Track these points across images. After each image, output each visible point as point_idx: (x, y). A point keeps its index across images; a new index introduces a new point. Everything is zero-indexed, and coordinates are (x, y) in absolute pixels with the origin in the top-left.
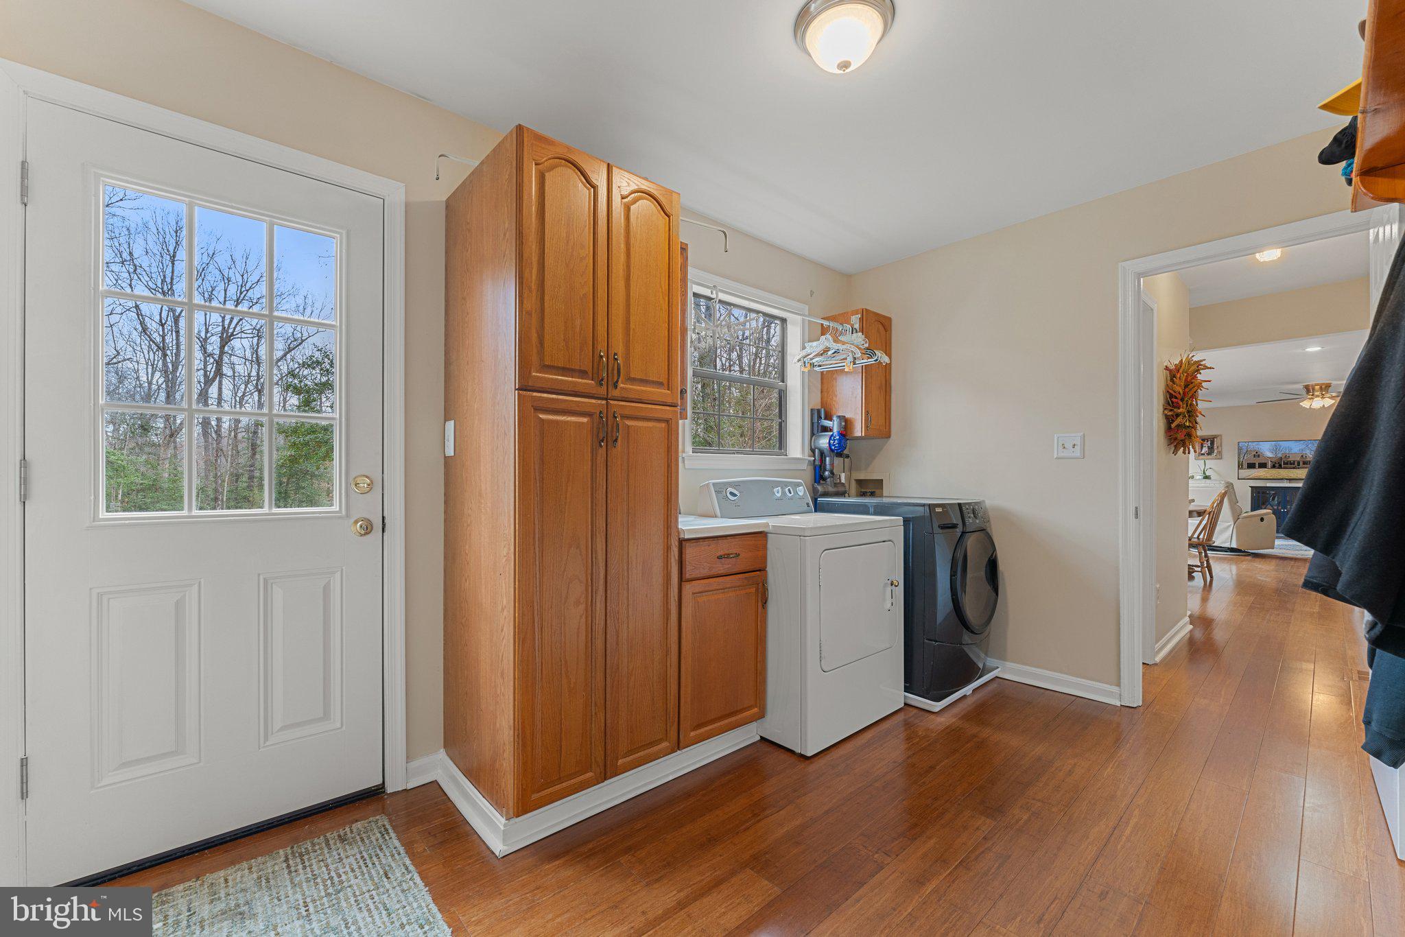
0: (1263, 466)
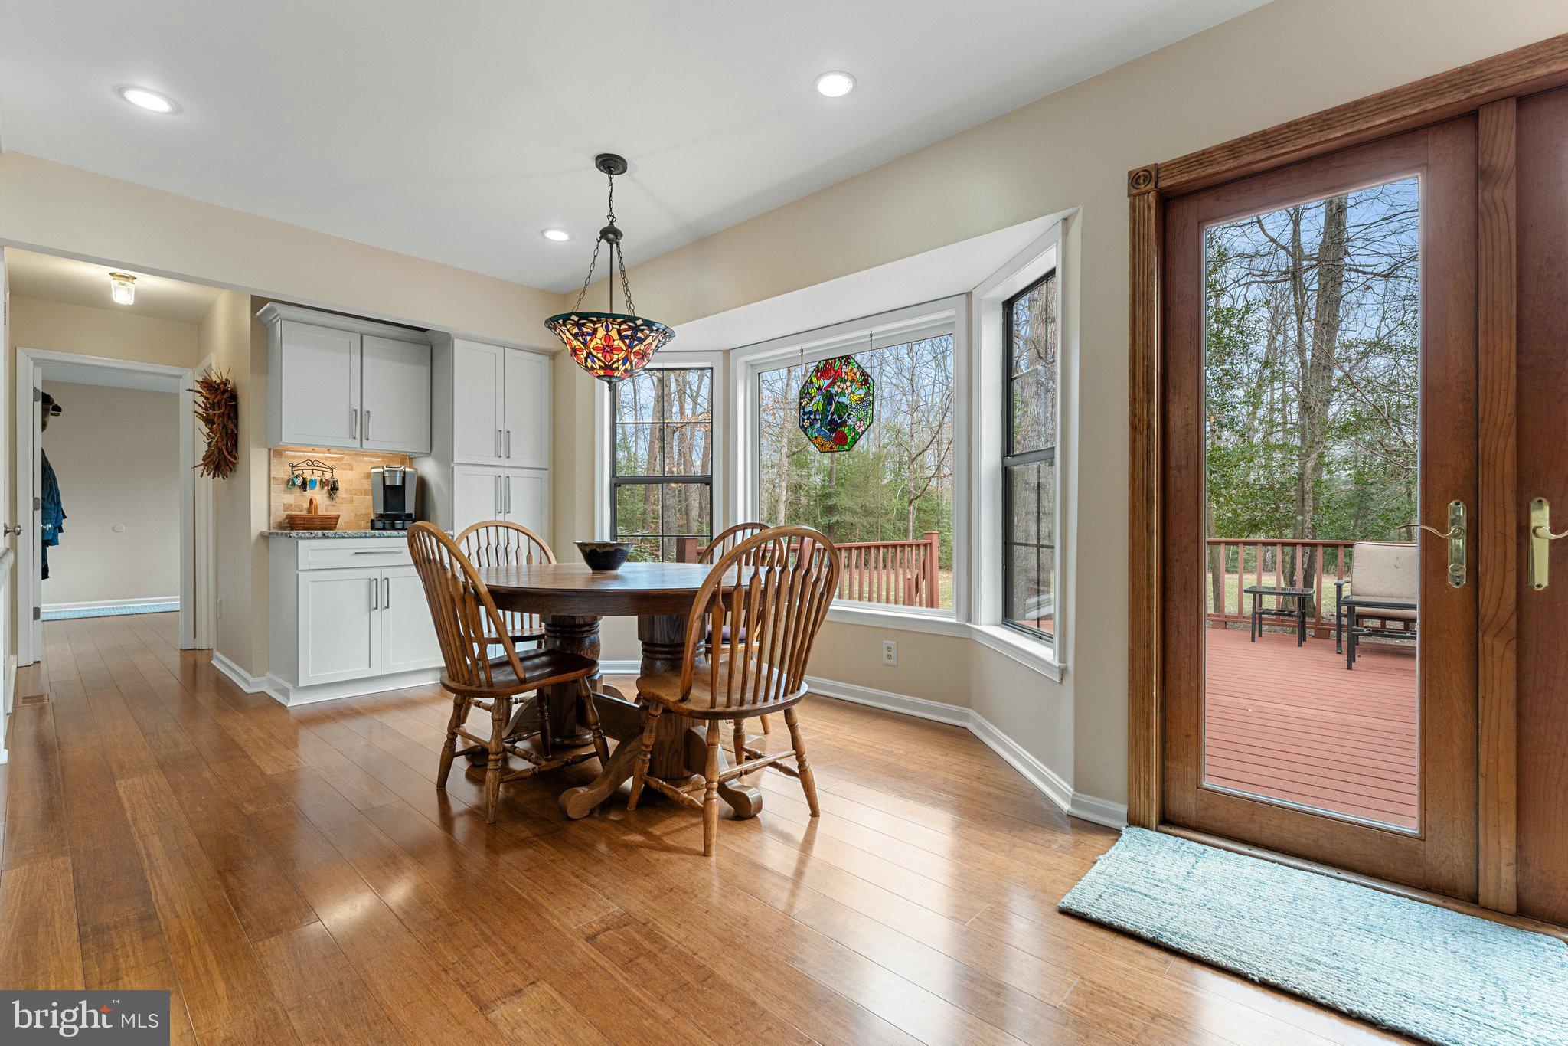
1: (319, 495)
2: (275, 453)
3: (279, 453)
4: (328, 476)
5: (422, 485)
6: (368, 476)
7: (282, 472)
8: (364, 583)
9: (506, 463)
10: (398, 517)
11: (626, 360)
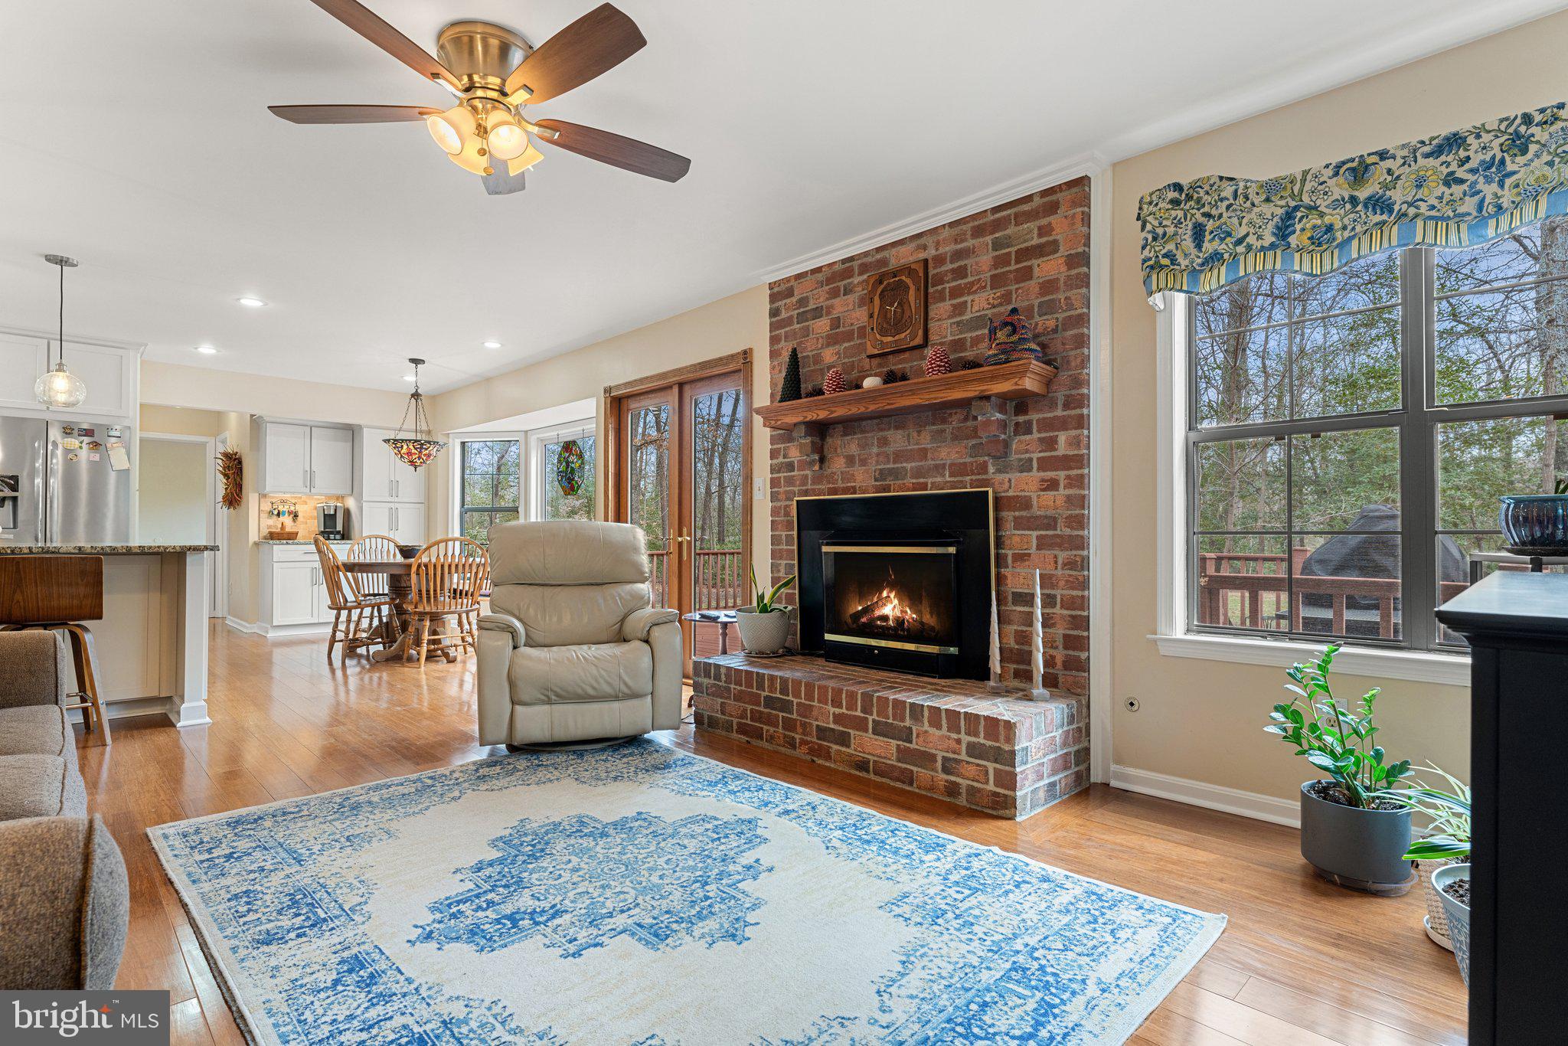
1: (287, 520)
2: (263, 496)
3: (265, 496)
4: (292, 508)
5: (347, 513)
6: (316, 508)
7: (266, 506)
8: (309, 570)
9: (396, 500)
10: (332, 533)
11: (419, 458)
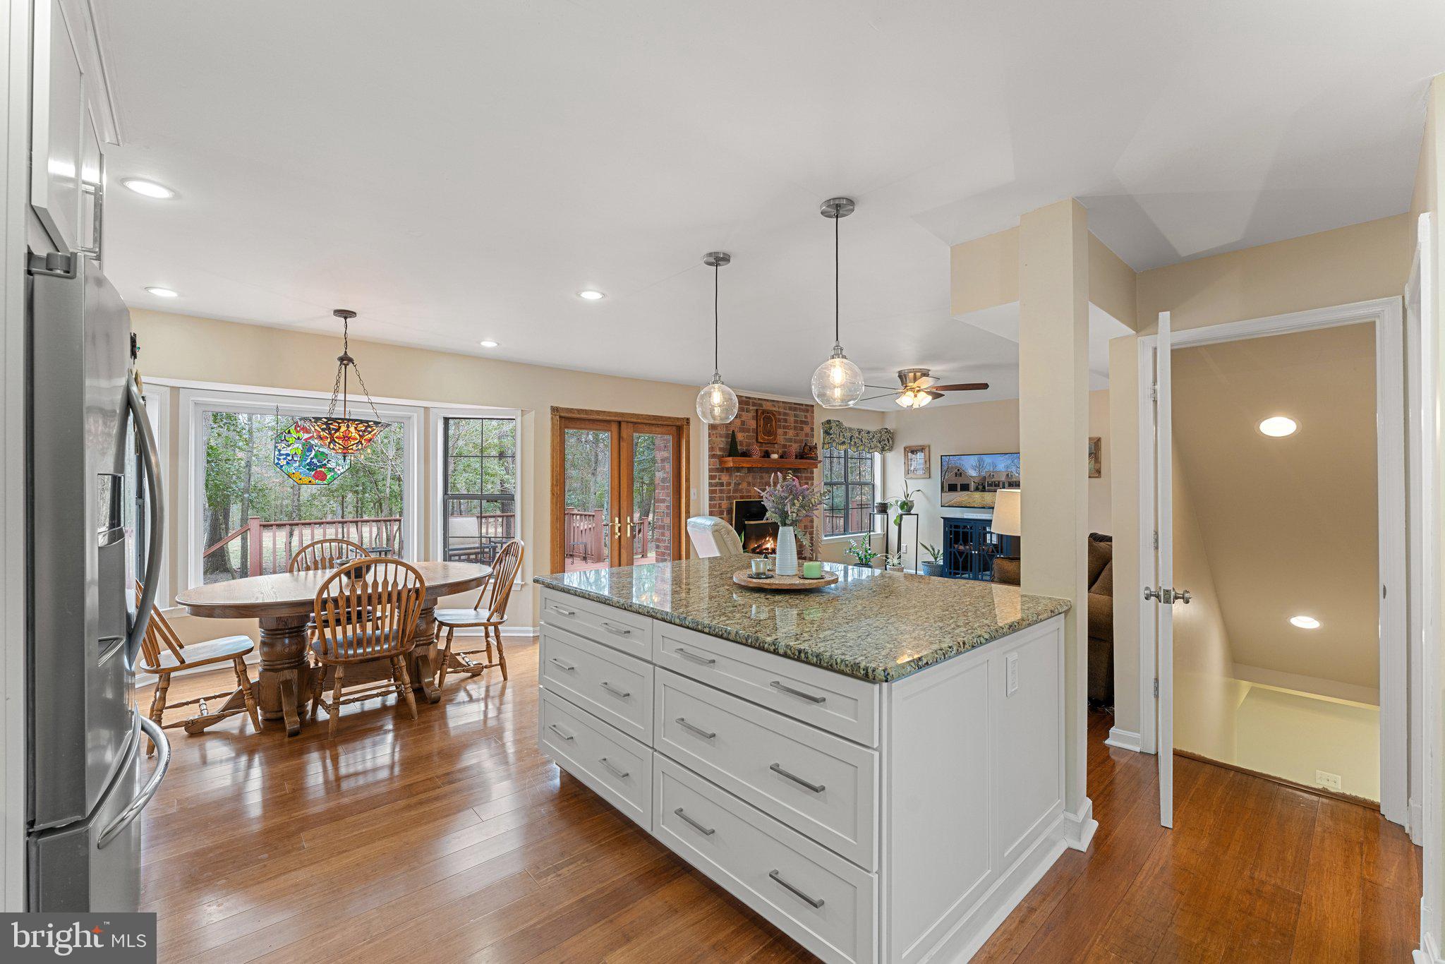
0: (965, 488)
